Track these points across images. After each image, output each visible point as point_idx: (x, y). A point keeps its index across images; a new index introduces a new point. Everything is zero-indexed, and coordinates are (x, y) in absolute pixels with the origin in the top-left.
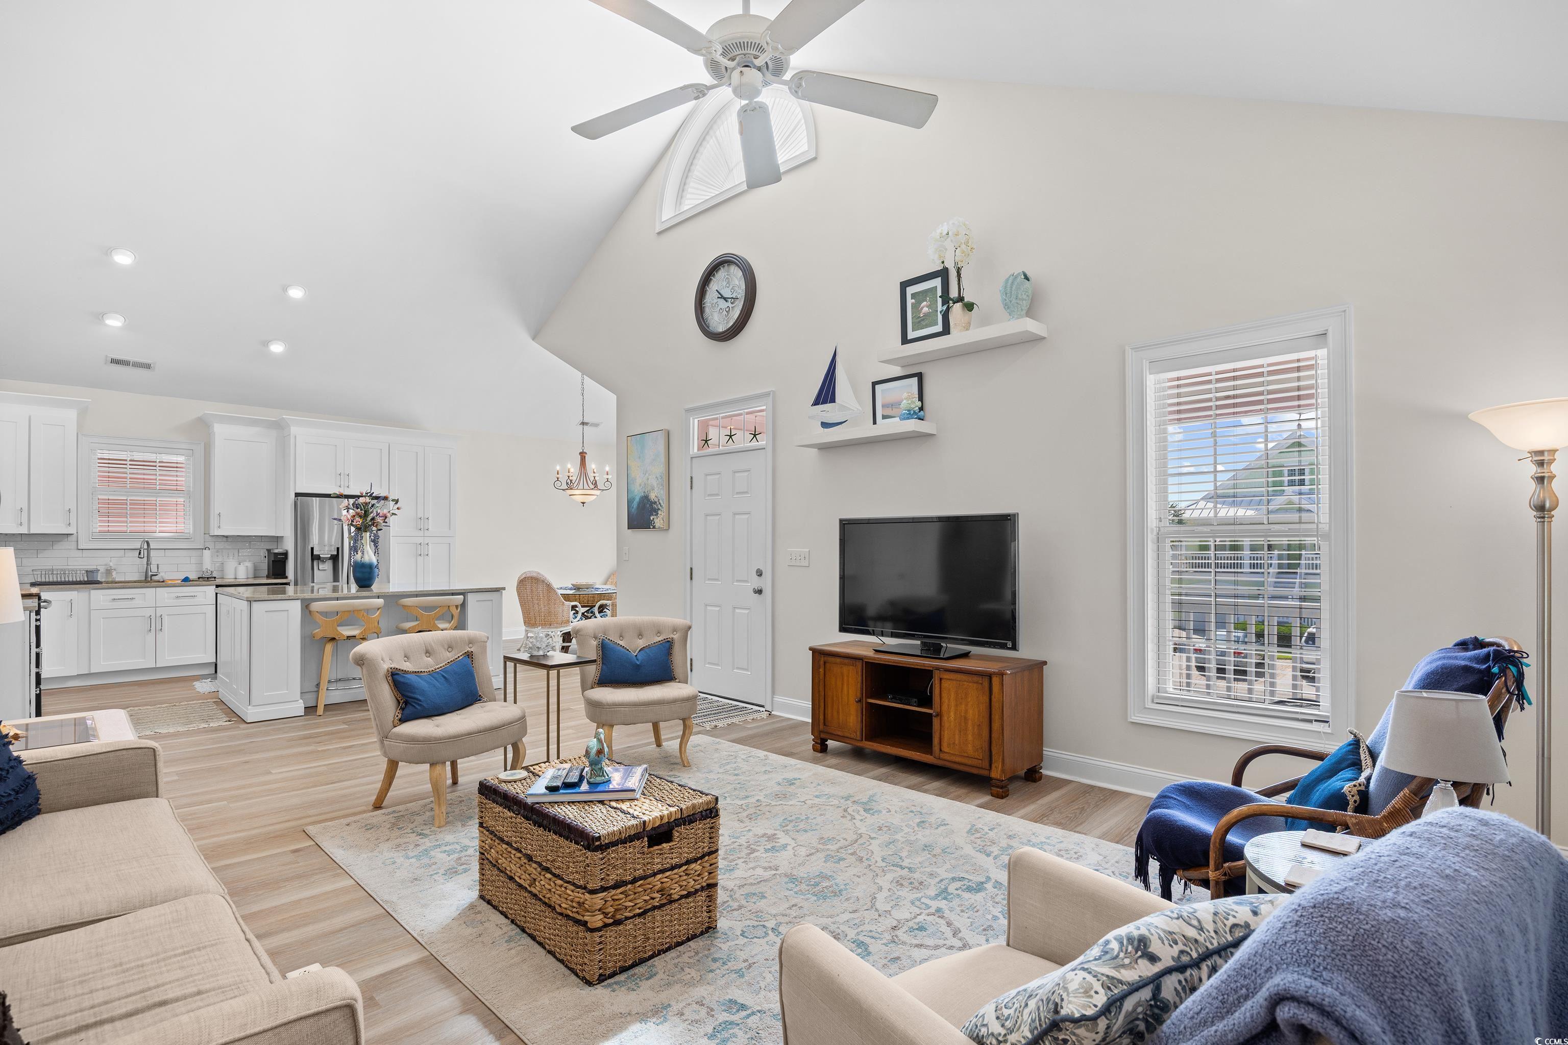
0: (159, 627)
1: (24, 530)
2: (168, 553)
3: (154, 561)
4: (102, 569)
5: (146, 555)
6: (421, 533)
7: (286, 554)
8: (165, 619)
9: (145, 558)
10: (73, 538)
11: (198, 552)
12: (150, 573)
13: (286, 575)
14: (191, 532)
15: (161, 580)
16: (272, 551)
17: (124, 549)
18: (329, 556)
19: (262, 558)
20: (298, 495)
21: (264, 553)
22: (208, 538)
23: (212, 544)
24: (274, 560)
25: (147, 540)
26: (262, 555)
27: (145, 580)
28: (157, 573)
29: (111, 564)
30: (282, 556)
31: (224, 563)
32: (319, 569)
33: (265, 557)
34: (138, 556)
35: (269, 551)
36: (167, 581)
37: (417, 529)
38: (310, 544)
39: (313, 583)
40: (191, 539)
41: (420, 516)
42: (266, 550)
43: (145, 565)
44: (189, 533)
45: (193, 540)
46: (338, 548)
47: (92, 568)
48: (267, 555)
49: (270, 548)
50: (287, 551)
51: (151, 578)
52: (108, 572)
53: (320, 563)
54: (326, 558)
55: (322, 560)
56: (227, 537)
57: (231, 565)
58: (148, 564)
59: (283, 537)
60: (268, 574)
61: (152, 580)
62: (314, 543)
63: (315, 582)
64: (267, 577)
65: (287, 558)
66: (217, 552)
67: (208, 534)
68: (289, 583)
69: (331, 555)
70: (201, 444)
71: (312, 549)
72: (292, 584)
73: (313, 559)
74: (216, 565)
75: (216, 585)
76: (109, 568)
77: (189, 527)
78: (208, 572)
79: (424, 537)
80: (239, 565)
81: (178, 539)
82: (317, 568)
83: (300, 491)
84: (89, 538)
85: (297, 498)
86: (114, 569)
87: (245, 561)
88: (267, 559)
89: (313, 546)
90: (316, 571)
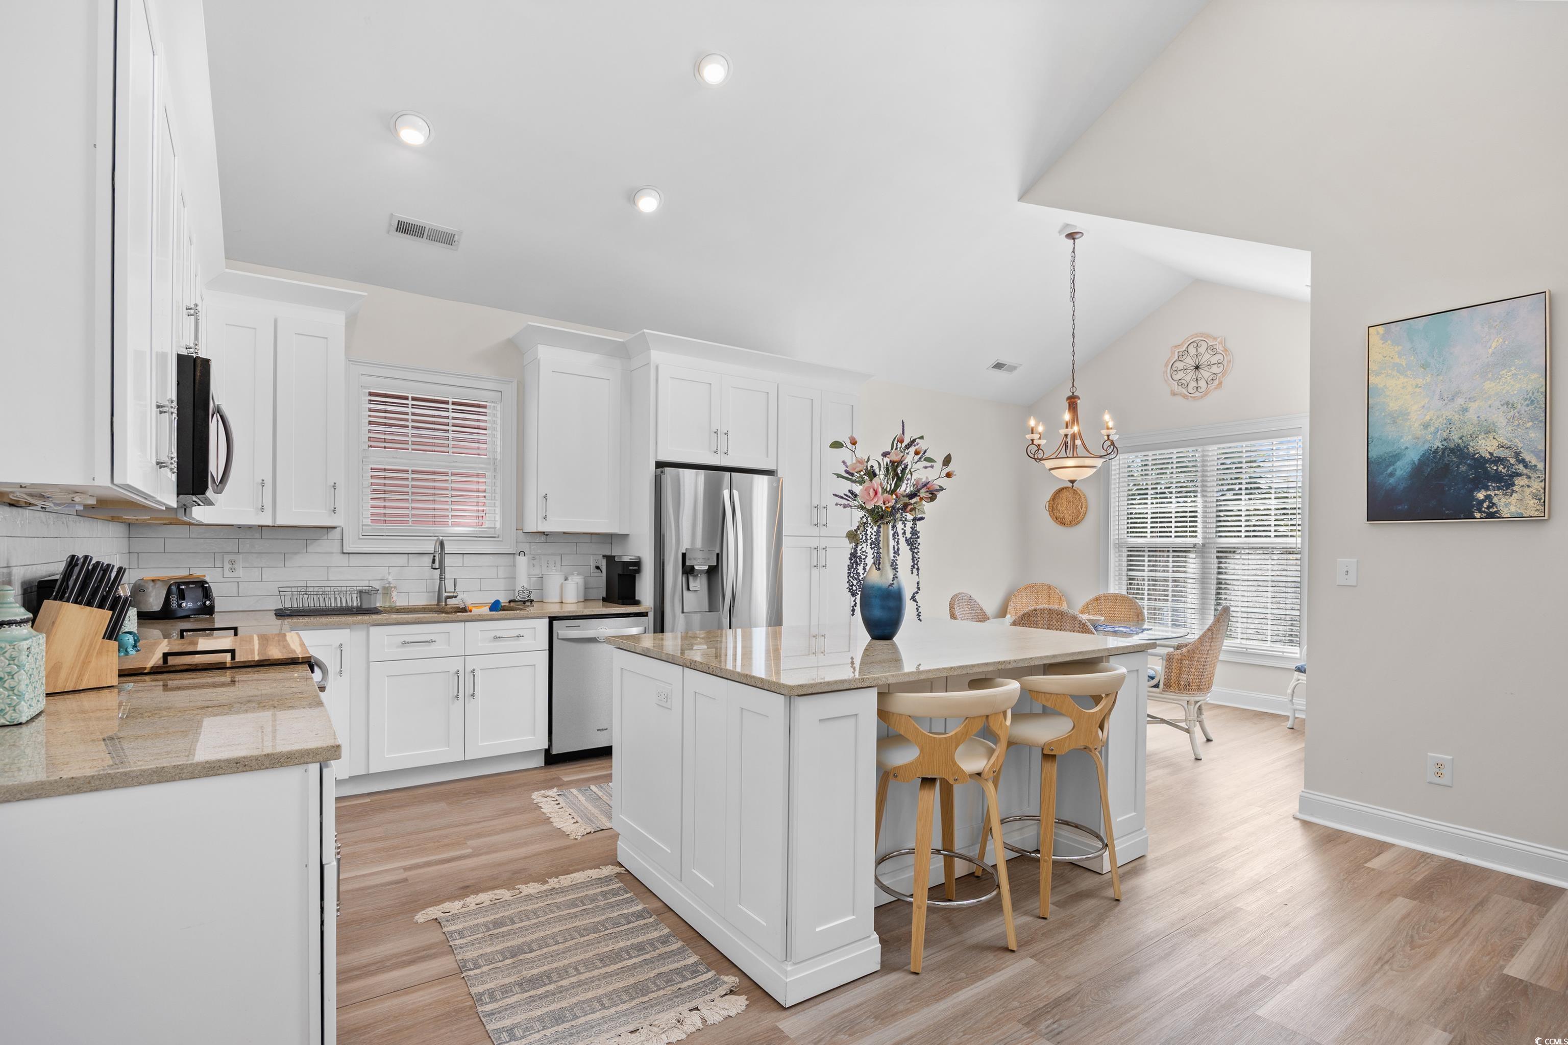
0: (470, 690)
1: (266, 519)
2: (469, 559)
3: (450, 574)
4: (379, 587)
6: (817, 531)
7: (638, 565)
8: (479, 677)
9: (440, 569)
10: (337, 533)
11: (508, 558)
12: (444, 594)
13: (637, 598)
14: (498, 525)
15: (462, 606)
16: (617, 559)
17: (408, 554)
18: (706, 567)
19: (593, 569)
20: (660, 465)
21: (597, 561)
22: (522, 537)
23: (528, 545)
24: (621, 573)
25: (441, 538)
26: (593, 564)
27: (438, 605)
28: (455, 594)
29: (390, 577)
30: (635, 568)
31: (544, 576)
32: (688, 589)
33: (598, 568)
34: (432, 566)
35: (610, 559)
36: (470, 608)
37: (811, 524)
38: (680, 548)
39: (683, 612)
40: (498, 537)
41: (815, 503)
42: (603, 556)
43: (439, 581)
44: (495, 528)
45: (501, 539)
46: (718, 555)
47: (363, 584)
48: (603, 564)
49: (608, 553)
50: (639, 558)
51: (446, 602)
52: (387, 591)
53: (691, 579)
54: (701, 571)
55: (695, 574)
56: (547, 535)
57: (554, 580)
58: (441, 579)
59: (627, 535)
60: (605, 596)
61: (448, 606)
62: (685, 545)
63: (685, 611)
64: (604, 600)
65: (638, 571)
66: (534, 559)
67: (522, 530)
68: (647, 613)
69: (709, 566)
70: (512, 382)
71: (684, 555)
72: (651, 614)
73: (683, 573)
74: (533, 580)
75: (549, 617)
76: (387, 585)
77: (495, 517)
78: (525, 592)
79: (820, 536)
80: (566, 580)
81: (480, 537)
82: (686, 587)
83: (663, 458)
84: (359, 536)
85: (659, 470)
86: (395, 587)
87: (573, 574)
88: (602, 572)
89: (684, 551)
90: (685, 592)
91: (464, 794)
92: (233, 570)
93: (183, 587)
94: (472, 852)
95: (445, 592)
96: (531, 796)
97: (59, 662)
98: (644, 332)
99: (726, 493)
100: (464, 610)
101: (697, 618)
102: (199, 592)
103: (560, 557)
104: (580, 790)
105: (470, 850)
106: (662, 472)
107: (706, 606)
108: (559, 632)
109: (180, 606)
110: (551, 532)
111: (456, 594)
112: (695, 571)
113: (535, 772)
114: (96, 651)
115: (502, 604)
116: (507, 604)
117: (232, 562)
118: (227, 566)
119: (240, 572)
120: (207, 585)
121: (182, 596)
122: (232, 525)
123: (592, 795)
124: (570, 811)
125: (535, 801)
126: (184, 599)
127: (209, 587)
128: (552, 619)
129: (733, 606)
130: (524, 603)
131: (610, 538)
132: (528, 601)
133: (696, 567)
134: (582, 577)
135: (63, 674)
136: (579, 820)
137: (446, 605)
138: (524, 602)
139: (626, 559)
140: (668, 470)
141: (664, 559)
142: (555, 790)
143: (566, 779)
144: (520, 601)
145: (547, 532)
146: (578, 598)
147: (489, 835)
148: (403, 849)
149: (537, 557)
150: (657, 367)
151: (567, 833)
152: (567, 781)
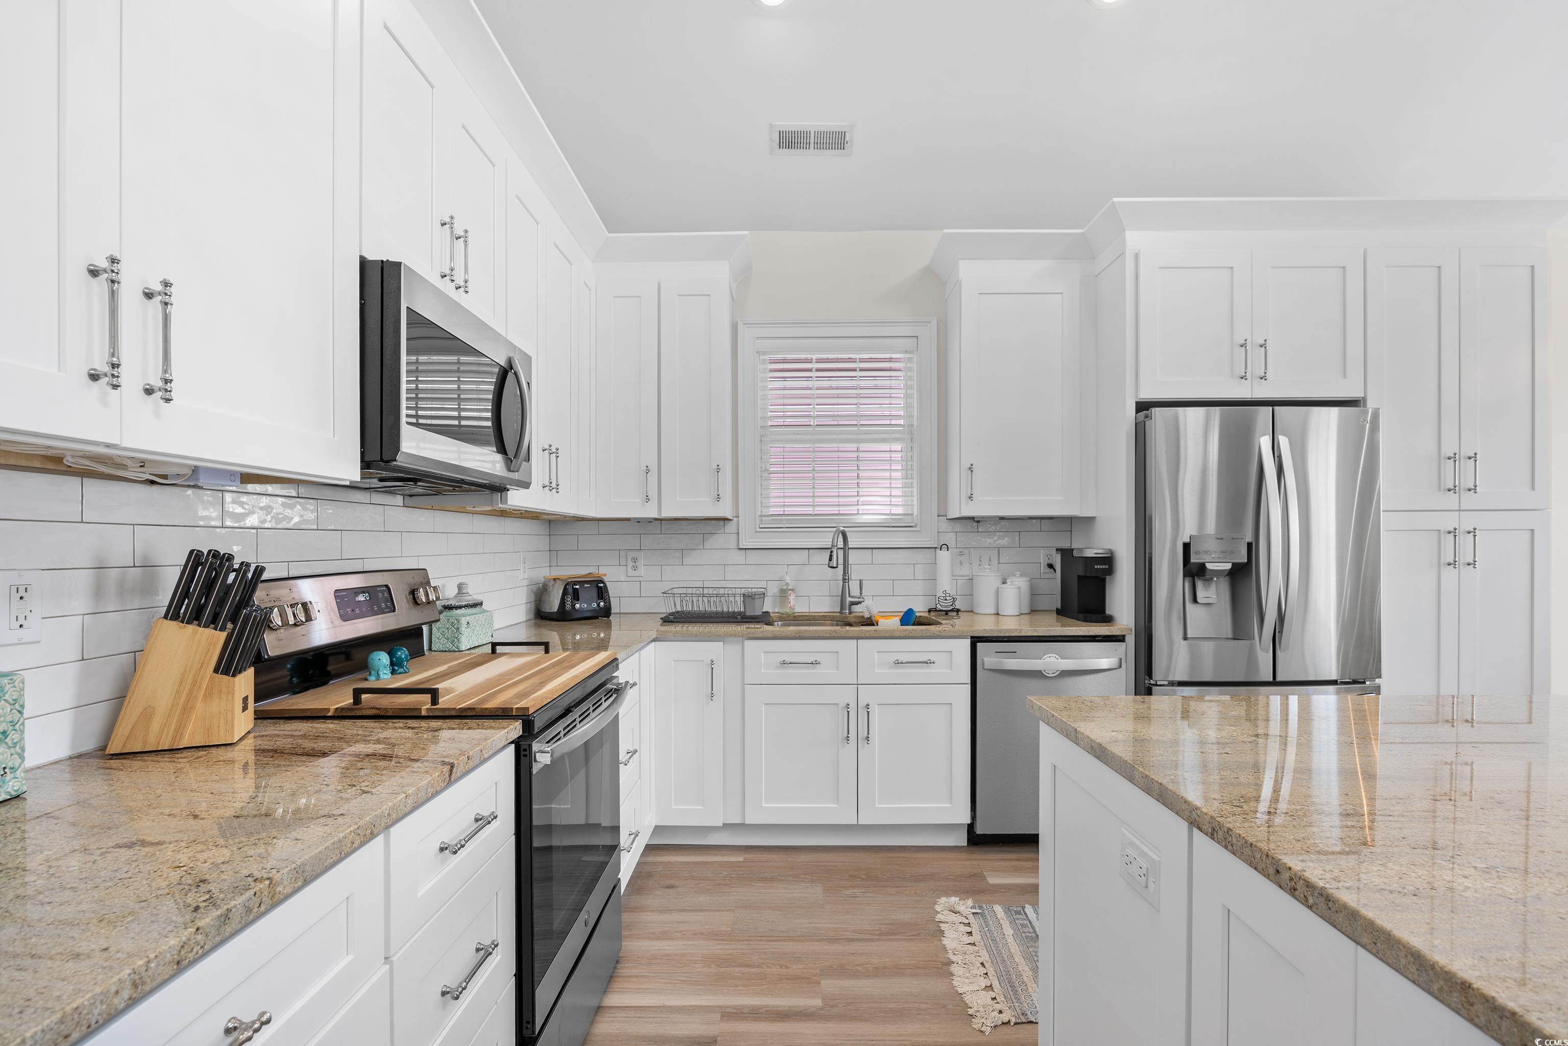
0: (863, 733)
1: (651, 512)
2: (879, 556)
3: (855, 574)
4: (773, 590)
5: (841, 561)
6: (1451, 500)
7: (1108, 562)
8: (875, 711)
9: (841, 567)
10: (731, 527)
11: (927, 554)
12: (849, 599)
13: (1108, 612)
14: (915, 512)
15: (867, 615)
16: (1075, 554)
17: (809, 549)
18: (1228, 566)
19: (1043, 568)
20: (1143, 407)
21: (1049, 556)
22: (944, 525)
23: (953, 536)
24: (1081, 574)
25: (842, 528)
26: (1043, 561)
27: (841, 613)
28: (860, 600)
29: (788, 578)
30: (1104, 567)
31: (974, 577)
32: (1195, 600)
33: (1051, 566)
34: (829, 563)
35: (1066, 554)
36: (877, 618)
37: (1440, 490)
38: (1180, 536)
39: (1185, 638)
40: (916, 526)
41: (1448, 451)
42: (1057, 550)
43: (841, 582)
44: (912, 515)
45: (919, 529)
46: (1249, 545)
47: (754, 586)
48: (1057, 561)
49: (1065, 545)
50: (1111, 552)
51: (850, 609)
52: (784, 594)
53: (1200, 585)
54: (1218, 573)
55: (1207, 577)
56: (978, 522)
57: (987, 583)
58: (845, 580)
59: (1094, 518)
60: (1059, 607)
61: (853, 615)
62: (1188, 531)
63: (1189, 636)
64: (1059, 612)
65: (1110, 571)
66: (961, 554)
67: (946, 516)
68: (1124, 636)
69: (1234, 564)
70: (930, 322)
71: (1187, 547)
72: (1130, 639)
73: (1185, 576)
74: (960, 582)
75: (972, 637)
76: (785, 587)
77: (912, 501)
78: (948, 598)
79: (1460, 510)
80: (1004, 583)
81: (893, 527)
82: (1192, 597)
83: (1147, 394)
84: (755, 528)
85: (1142, 414)
86: (792, 590)
87: (1015, 575)
88: (1055, 570)
89: (1187, 540)
90: (1190, 606)
91: (851, 876)
92: (635, 568)
93: (578, 587)
94: (822, 1009)
95: (849, 596)
96: (935, 903)
97: (149, 706)
98: (1113, 202)
99: (1265, 442)
100: (870, 622)
101: (1208, 648)
102: (594, 593)
103: (997, 552)
104: (1007, 910)
105: (818, 1002)
106: (1147, 417)
107: (1227, 629)
108: (985, 659)
109: (573, 606)
110: (983, 517)
111: (862, 600)
112: (1207, 573)
113: (952, 855)
114: (203, 691)
115: (917, 614)
116: (926, 615)
117: (635, 560)
118: (630, 564)
119: (642, 571)
120: (602, 585)
121: (576, 597)
122: (628, 519)
123: (1026, 926)
124: (985, 957)
125: (939, 917)
126: (578, 600)
127: (605, 586)
128: (975, 641)
129: (1281, 632)
130: (947, 614)
131: (1069, 523)
132: (952, 610)
133: (1209, 566)
134: (1028, 579)
135: (156, 725)
136: (996, 984)
137: (850, 613)
138: (947, 612)
139: (1090, 553)
140: (1156, 411)
141: (1151, 554)
142: (970, 902)
143: (993, 880)
144: (941, 611)
145: (977, 517)
146: (1020, 608)
147: (855, 975)
148: (739, 966)
149: (966, 551)
150: (1137, 257)
151: (971, 1012)
152: (994, 885)
